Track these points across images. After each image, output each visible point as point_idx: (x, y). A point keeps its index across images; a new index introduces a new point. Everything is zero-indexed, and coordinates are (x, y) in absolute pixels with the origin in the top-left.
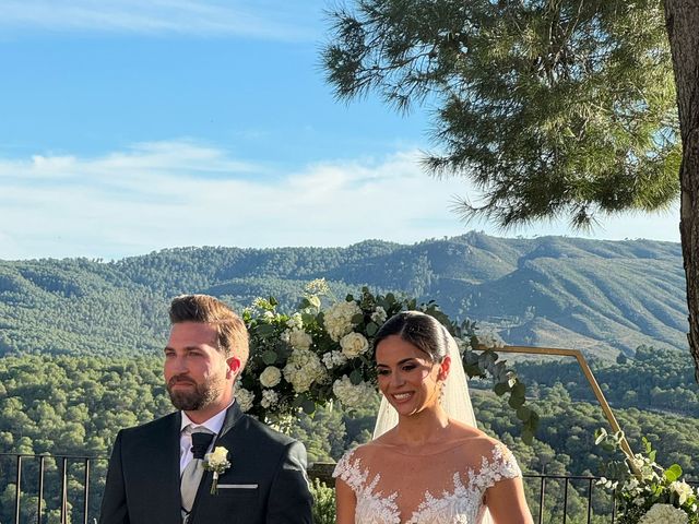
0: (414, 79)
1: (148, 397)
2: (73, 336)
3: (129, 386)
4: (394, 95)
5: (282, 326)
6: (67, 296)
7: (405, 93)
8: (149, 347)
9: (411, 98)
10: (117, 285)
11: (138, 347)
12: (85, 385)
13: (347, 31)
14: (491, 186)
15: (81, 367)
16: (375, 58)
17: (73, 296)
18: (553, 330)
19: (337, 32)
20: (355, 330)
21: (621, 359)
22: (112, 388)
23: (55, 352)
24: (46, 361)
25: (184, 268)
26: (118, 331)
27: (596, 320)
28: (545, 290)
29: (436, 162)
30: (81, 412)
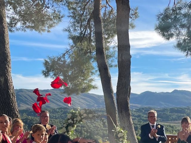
5: (75, 113)
18: (23, 104)
20: (85, 113)
27: (30, 103)
28: (21, 98)
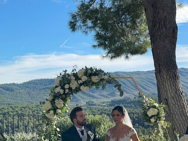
0: (88, 28)
1: (31, 113)
2: (13, 100)
3: (26, 111)
4: (84, 32)
6: (11, 91)
7: (87, 31)
8: (30, 102)
9: (88, 32)
10: (22, 89)
11: (28, 102)
12: (17, 111)
13: (73, 17)
14: (107, 51)
15: (15, 107)
16: (79, 23)
17: (12, 92)
19: (71, 17)
20: (84, 75)
21: (135, 98)
22: (23, 111)
23: (9, 104)
24: (7, 106)
25: (36, 84)
26: (23, 99)
27: (129, 90)
29: (94, 46)
30: (16, 117)
